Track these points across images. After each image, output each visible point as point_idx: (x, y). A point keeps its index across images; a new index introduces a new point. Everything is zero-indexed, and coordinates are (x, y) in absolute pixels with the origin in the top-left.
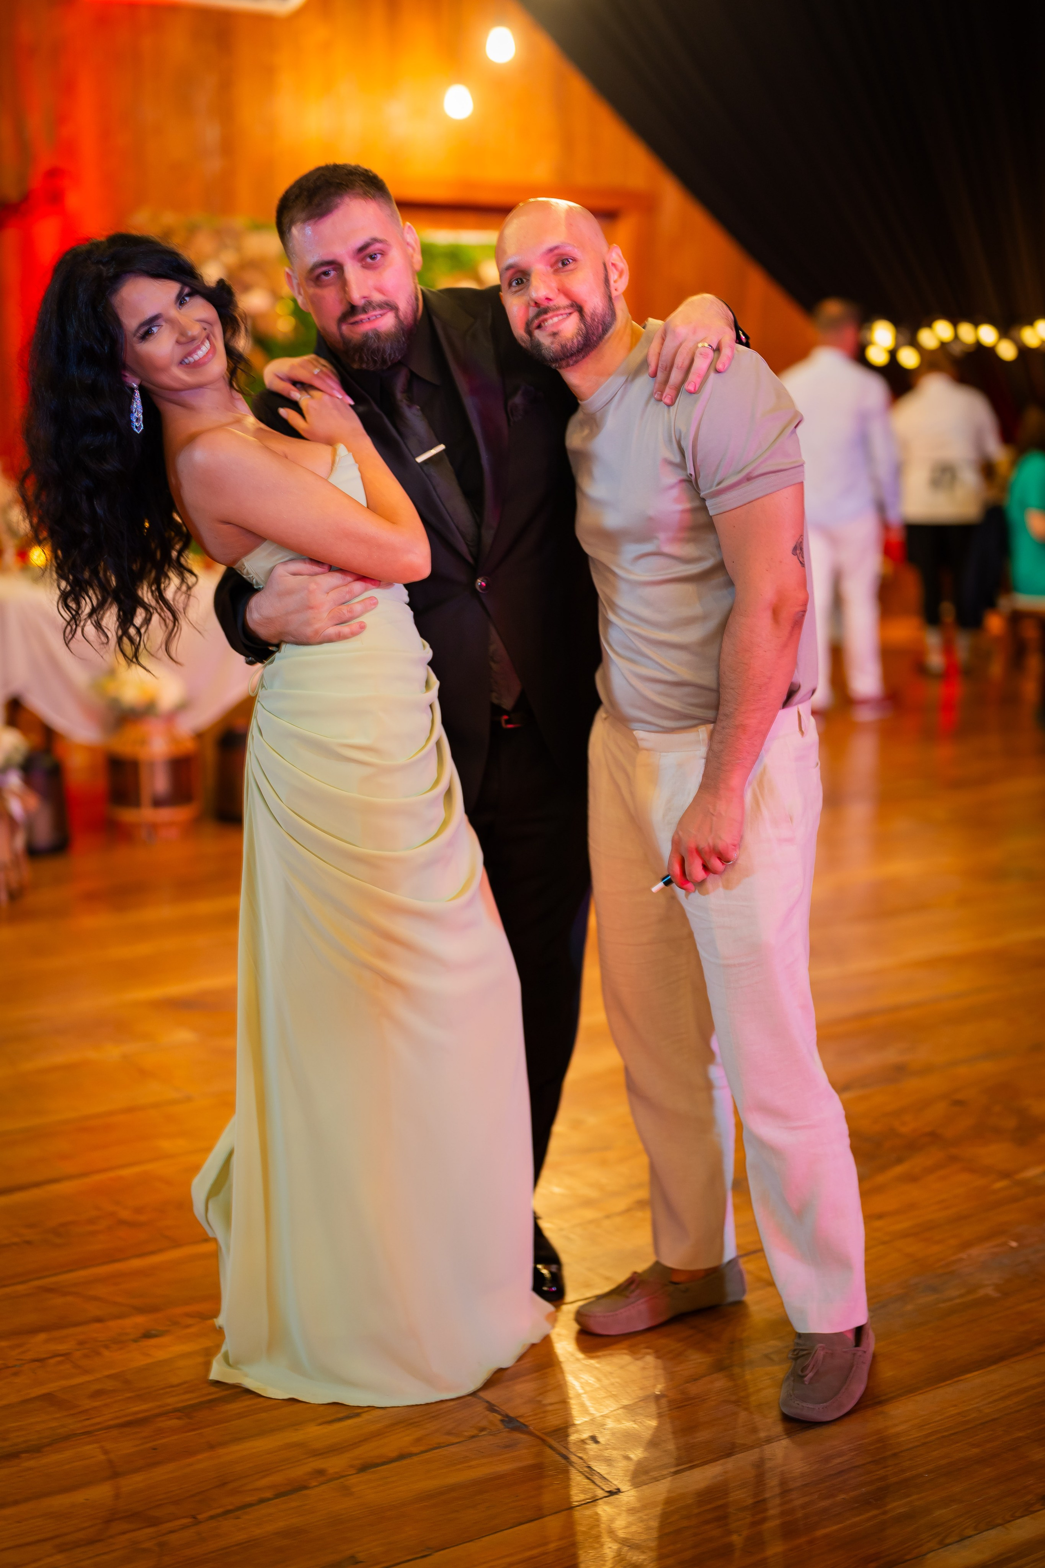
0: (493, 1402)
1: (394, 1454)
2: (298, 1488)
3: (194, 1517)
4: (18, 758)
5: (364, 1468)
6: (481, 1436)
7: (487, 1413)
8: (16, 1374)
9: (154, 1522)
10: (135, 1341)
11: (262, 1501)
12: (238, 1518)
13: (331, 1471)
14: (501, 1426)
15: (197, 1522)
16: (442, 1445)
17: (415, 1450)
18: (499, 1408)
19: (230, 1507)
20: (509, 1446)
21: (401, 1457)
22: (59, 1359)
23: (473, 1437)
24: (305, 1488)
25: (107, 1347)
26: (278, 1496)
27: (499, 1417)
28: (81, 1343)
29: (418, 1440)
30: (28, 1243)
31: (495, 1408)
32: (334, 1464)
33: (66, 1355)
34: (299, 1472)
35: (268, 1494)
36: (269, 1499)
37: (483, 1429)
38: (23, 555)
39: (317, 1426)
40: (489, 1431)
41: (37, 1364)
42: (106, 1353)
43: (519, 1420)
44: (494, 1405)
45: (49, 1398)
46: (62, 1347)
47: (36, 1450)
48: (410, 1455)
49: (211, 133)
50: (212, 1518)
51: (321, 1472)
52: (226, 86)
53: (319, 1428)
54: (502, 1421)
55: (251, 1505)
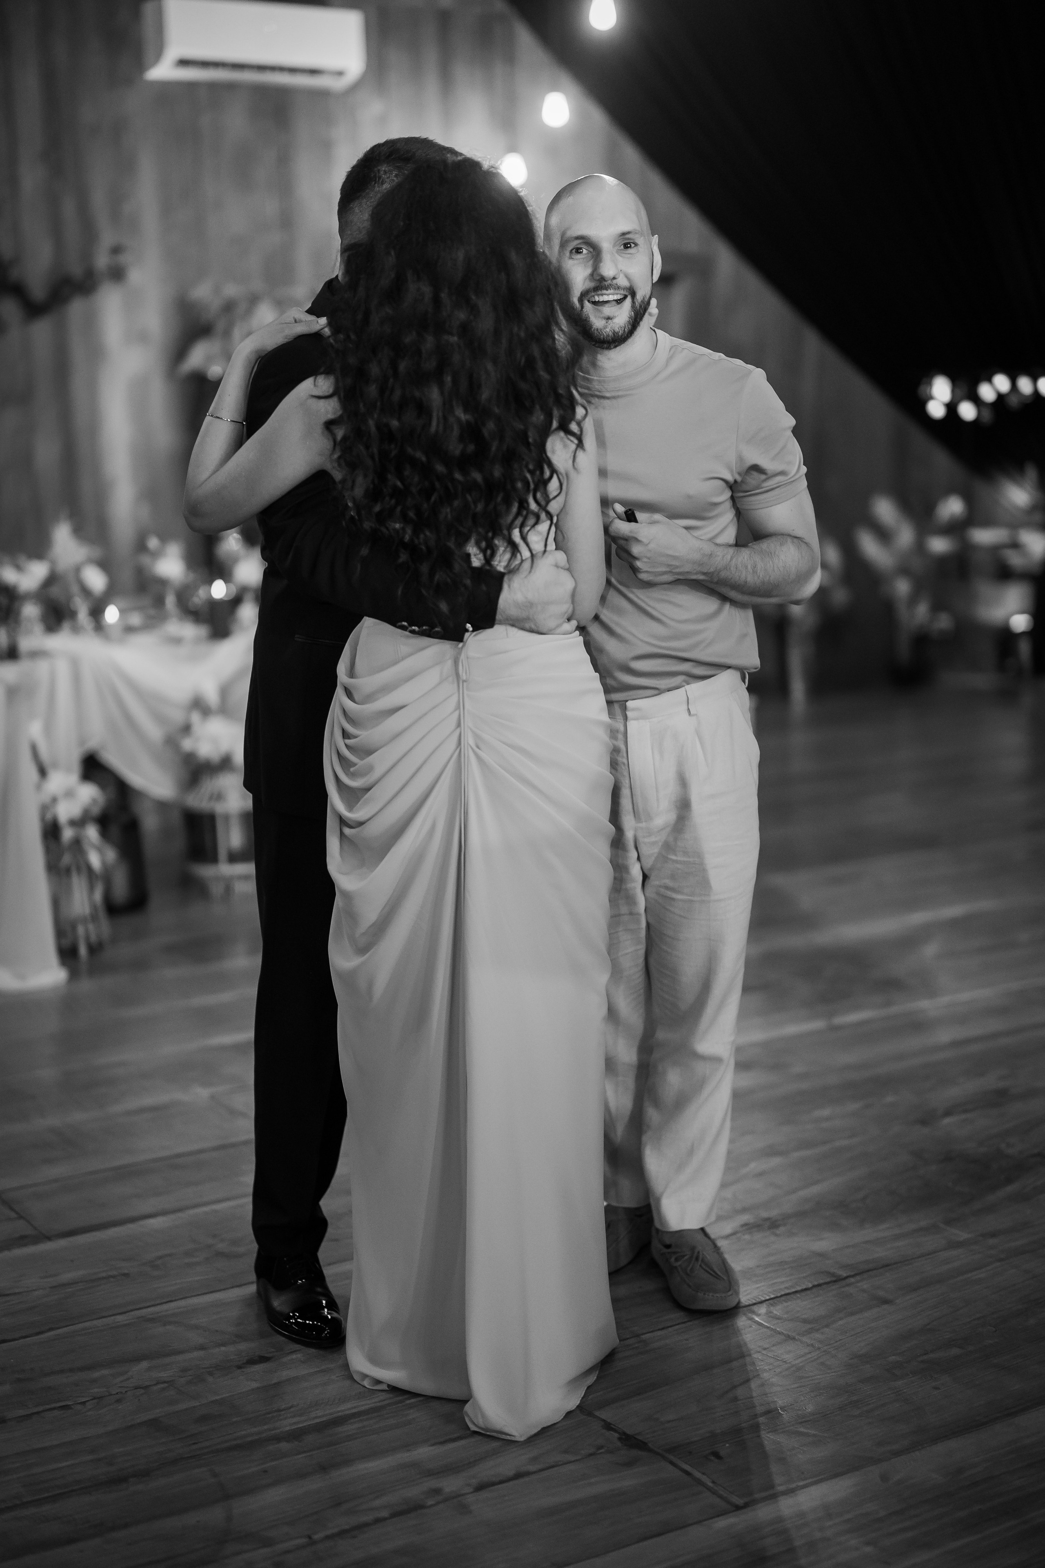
0: (609, 1421)
1: (511, 1473)
2: (413, 1508)
3: (310, 1537)
4: (96, 811)
5: (481, 1487)
6: (599, 1454)
7: (604, 1431)
8: (119, 1401)
9: (268, 1542)
10: (239, 1367)
11: (378, 1521)
12: (355, 1537)
13: (447, 1490)
14: (619, 1444)
15: (312, 1543)
16: (560, 1463)
17: (532, 1468)
18: (615, 1426)
19: (347, 1527)
20: (629, 1464)
21: (518, 1476)
22: (162, 1386)
23: (591, 1455)
24: (422, 1507)
25: (211, 1374)
26: (394, 1515)
27: (617, 1435)
28: (184, 1370)
29: (534, 1460)
30: (126, 1275)
31: (612, 1426)
32: (451, 1484)
33: (170, 1383)
34: (414, 1492)
35: (384, 1514)
36: (384, 1519)
37: (602, 1447)
38: (97, 613)
39: (429, 1446)
40: (606, 1448)
41: (142, 1391)
42: (210, 1379)
43: (636, 1437)
44: (610, 1424)
45: (154, 1424)
46: (164, 1375)
47: (144, 1474)
48: (528, 1474)
49: (270, 207)
50: (328, 1537)
51: (437, 1491)
52: (284, 160)
53: (431, 1448)
54: (620, 1439)
55: (366, 1525)
